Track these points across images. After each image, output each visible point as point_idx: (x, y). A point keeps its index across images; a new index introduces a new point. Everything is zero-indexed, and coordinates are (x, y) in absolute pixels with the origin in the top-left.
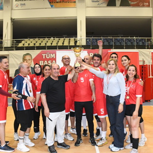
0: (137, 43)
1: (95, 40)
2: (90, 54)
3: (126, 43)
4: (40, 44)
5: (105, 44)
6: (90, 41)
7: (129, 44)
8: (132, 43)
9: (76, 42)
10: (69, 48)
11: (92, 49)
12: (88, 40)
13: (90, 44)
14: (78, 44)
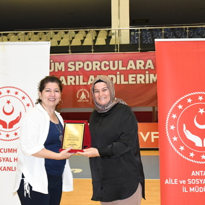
1: (148, 34)
2: (138, 62)
6: (137, 35)
9: (109, 38)
10: (93, 50)
11: (141, 51)
12: (133, 33)
13: (138, 42)
14: (112, 42)
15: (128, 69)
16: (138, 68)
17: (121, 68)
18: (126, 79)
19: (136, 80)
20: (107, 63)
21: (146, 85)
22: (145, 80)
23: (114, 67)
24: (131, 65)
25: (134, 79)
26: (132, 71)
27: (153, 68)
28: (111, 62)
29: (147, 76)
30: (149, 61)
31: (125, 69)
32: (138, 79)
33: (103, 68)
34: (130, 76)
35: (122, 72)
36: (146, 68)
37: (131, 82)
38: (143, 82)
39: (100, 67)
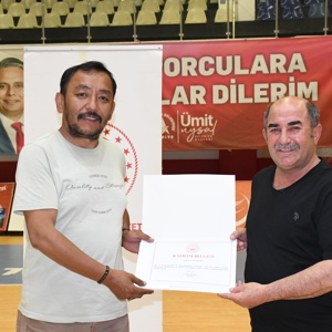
2: (273, 58)
4: (63, 19)
6: (273, 2)
9: (212, 9)
10: (181, 35)
11: (280, 36)
13: (273, 16)
14: (220, 17)
15: (253, 72)
16: (273, 71)
17: (238, 71)
18: (249, 93)
19: (269, 95)
20: (211, 61)
22: (287, 95)
23: (224, 68)
24: (259, 64)
25: (265, 93)
26: (260, 78)
27: (303, 69)
28: (219, 59)
29: (292, 86)
30: (297, 57)
31: (246, 72)
32: (275, 93)
33: (202, 71)
34: (257, 87)
35: (240, 79)
36: (291, 70)
37: (258, 100)
39: (197, 69)
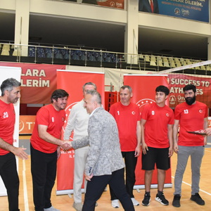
0: (104, 59)
1: (42, 51)
2: (34, 70)
3: (88, 58)
5: (57, 57)
6: (34, 51)
7: (93, 59)
8: (96, 58)
9: (12, 50)
11: (36, 63)
12: (31, 49)
13: (34, 55)
14: (15, 54)
15: (26, 75)
16: (34, 75)
18: (25, 83)
19: (32, 84)
21: (39, 88)
22: (38, 84)
24: (29, 72)
25: (30, 83)
26: (29, 77)
27: (44, 76)
29: (40, 81)
30: (42, 71)
31: (24, 75)
32: (34, 83)
34: (28, 81)
36: (40, 76)
37: (28, 85)
38: (37, 86)
